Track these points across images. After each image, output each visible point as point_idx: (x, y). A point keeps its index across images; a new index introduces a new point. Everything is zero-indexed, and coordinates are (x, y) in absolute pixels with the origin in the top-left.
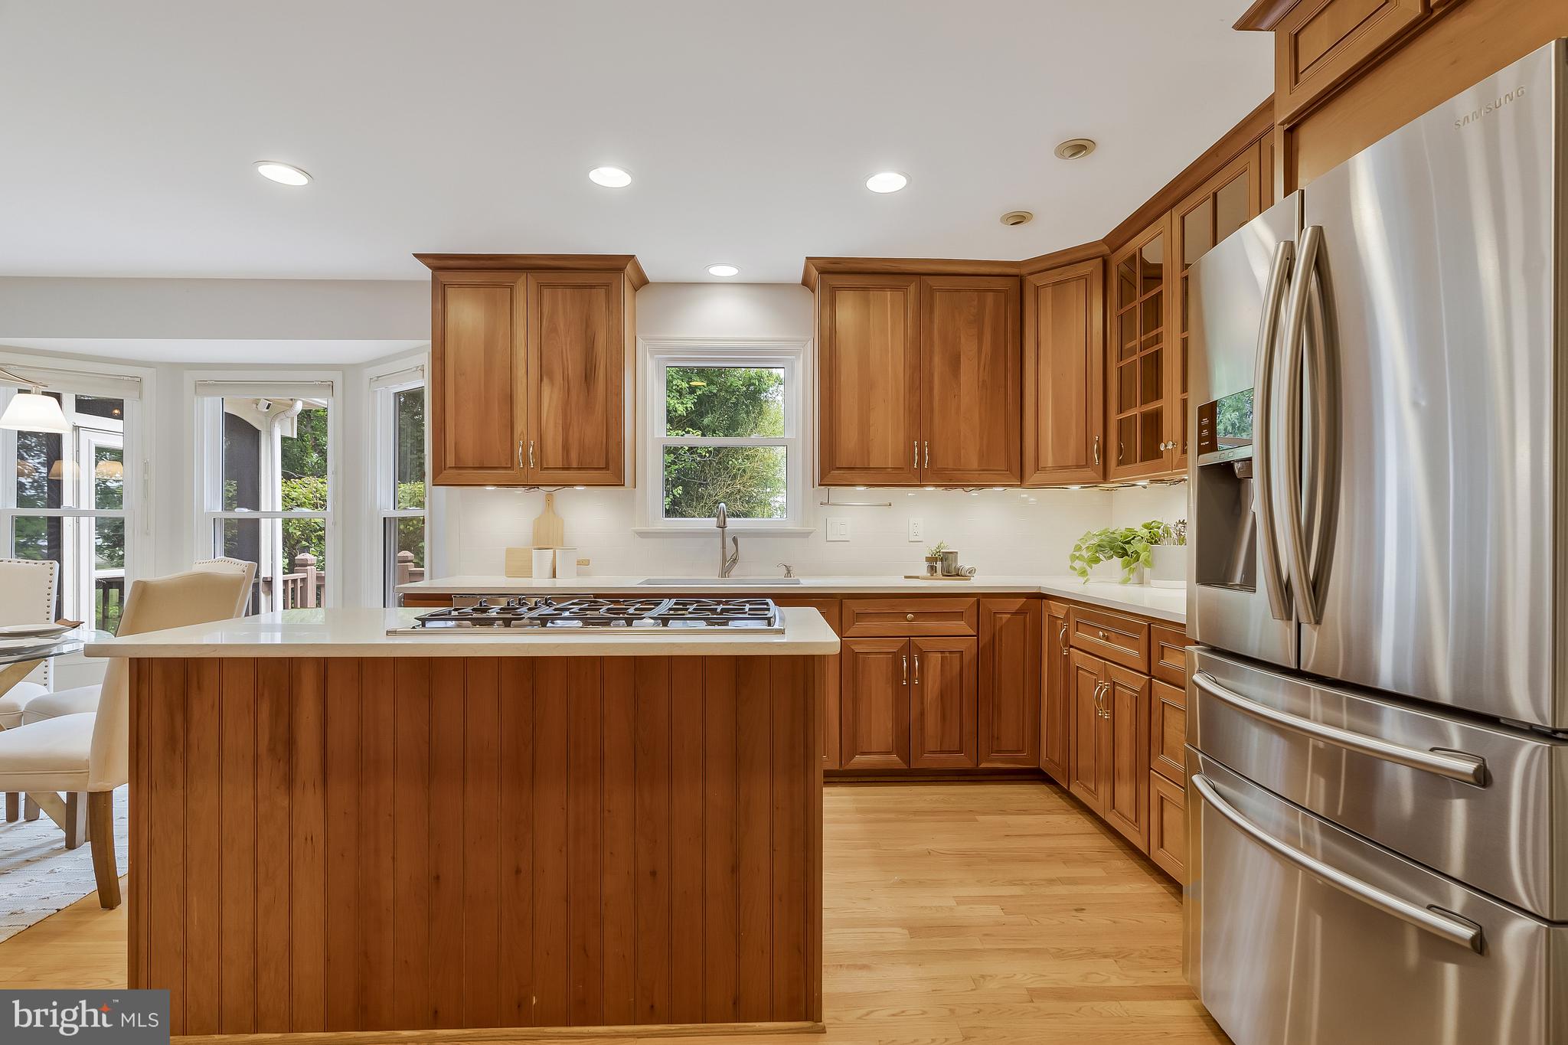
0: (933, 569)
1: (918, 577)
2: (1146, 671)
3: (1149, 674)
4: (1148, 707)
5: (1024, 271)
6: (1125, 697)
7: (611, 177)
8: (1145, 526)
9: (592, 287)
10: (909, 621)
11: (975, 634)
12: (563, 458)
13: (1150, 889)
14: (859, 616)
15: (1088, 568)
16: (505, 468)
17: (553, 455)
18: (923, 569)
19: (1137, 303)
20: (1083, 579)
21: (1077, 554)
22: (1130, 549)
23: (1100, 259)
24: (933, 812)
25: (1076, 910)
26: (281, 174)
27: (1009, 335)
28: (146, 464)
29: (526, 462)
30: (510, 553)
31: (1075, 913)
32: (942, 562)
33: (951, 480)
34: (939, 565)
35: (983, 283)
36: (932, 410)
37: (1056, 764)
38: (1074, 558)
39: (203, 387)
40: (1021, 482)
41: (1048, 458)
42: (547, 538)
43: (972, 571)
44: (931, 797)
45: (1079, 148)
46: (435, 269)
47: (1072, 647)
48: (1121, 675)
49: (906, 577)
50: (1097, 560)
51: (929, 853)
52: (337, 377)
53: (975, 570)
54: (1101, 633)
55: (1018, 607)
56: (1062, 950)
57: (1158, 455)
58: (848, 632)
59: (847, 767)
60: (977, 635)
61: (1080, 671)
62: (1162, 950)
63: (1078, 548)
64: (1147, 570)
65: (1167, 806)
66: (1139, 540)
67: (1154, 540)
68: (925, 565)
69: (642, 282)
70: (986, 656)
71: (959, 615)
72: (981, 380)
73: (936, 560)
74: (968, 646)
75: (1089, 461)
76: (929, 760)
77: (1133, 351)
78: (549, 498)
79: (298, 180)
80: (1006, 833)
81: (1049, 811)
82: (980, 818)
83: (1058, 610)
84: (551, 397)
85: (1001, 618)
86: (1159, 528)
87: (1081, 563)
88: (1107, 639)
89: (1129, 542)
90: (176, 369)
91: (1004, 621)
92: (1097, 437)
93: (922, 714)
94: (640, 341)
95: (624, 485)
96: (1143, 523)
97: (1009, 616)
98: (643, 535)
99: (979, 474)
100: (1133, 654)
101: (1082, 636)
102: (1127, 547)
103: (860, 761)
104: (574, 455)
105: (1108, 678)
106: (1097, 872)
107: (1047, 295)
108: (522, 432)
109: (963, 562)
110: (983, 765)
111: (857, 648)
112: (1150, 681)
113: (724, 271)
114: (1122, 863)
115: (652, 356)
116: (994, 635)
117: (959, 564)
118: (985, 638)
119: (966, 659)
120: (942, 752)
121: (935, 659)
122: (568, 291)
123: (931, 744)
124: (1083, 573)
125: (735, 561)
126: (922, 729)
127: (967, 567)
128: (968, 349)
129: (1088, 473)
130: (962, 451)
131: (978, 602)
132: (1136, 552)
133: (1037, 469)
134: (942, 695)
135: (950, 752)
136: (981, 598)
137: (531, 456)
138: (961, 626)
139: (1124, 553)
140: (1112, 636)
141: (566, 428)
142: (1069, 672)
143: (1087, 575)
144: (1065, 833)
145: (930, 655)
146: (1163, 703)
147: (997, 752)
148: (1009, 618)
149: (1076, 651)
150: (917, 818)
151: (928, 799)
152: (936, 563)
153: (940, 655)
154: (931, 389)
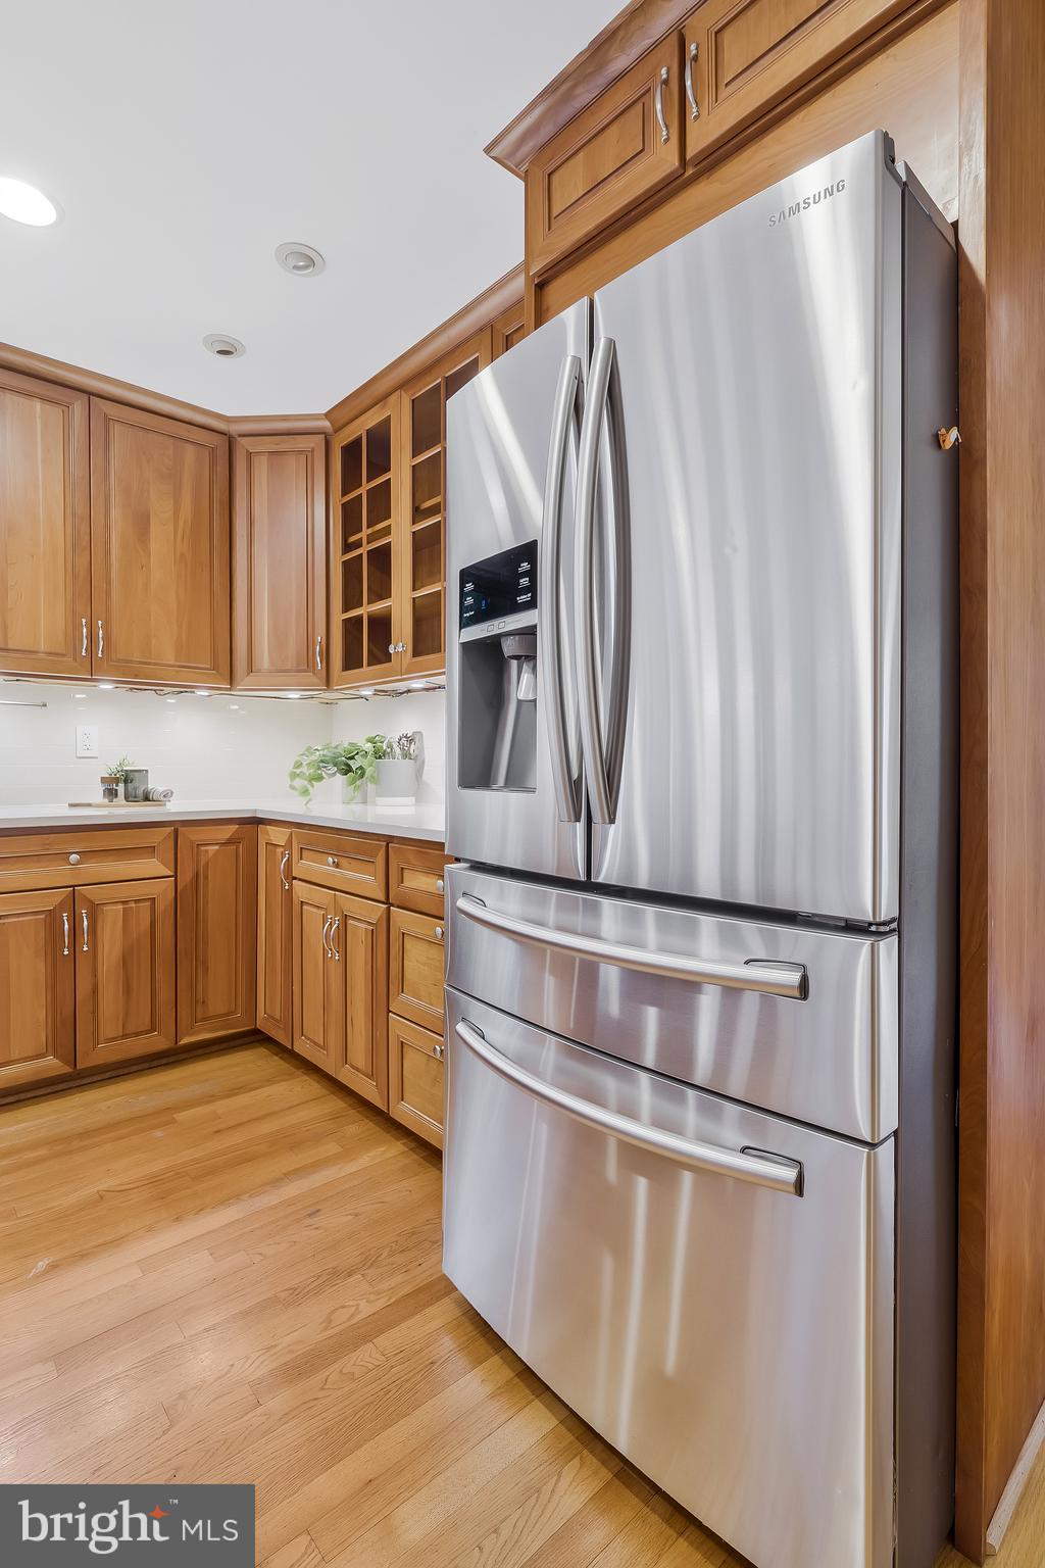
0: (111, 793)
1: (87, 805)
2: (383, 899)
3: (387, 902)
4: (385, 938)
5: (234, 429)
6: (359, 931)
8: (371, 740)
10: (72, 866)
11: (172, 874)
13: (390, 1152)
15: (309, 787)
18: (97, 794)
19: (363, 490)
20: (304, 800)
21: (298, 771)
22: (354, 765)
23: (323, 436)
25: (309, 1215)
27: (216, 506)
31: (309, 1221)
32: (124, 783)
33: (136, 676)
34: (121, 788)
35: (182, 430)
36: (108, 582)
37: (277, 1020)
38: (294, 776)
40: (231, 684)
41: (264, 659)
43: (167, 795)
44: (109, 1103)
45: (306, 260)
47: (295, 878)
48: (352, 905)
49: (71, 805)
50: (320, 778)
51: (101, 1197)
53: (172, 793)
54: (330, 859)
55: (228, 836)
56: (295, 1289)
57: (388, 658)
60: (175, 876)
61: (305, 907)
62: (413, 1234)
63: (299, 765)
64: (371, 787)
65: (409, 1054)
66: (362, 756)
67: (379, 755)
68: (100, 788)
70: (187, 901)
71: (151, 850)
72: (178, 554)
73: (117, 781)
74: (163, 890)
75: (311, 665)
76: (106, 1052)
77: (358, 544)
80: (216, 1129)
81: (268, 1081)
82: (181, 1116)
83: (278, 836)
85: (207, 851)
86: (382, 742)
87: (302, 781)
88: (337, 865)
89: (352, 758)
91: (210, 854)
92: (320, 638)
93: (95, 991)
96: (366, 737)
97: (217, 847)
99: (177, 671)
100: (367, 879)
101: (307, 866)
102: (351, 762)
105: (338, 909)
106: (331, 1148)
107: (261, 467)
109: (155, 784)
110: (185, 1041)
112: (388, 910)
114: (358, 1127)
116: (197, 875)
117: (150, 787)
118: (185, 877)
119: (160, 906)
120: (125, 1036)
121: (112, 916)
123: (109, 1027)
124: (305, 792)
126: (95, 1012)
127: (161, 789)
128: (161, 508)
129: (309, 677)
130: (153, 642)
131: (176, 832)
132: (361, 768)
133: (250, 670)
134: (126, 960)
135: (137, 1034)
136: (178, 828)
138: (153, 866)
139: (348, 770)
140: (344, 862)
142: (291, 909)
143: (309, 794)
144: (290, 1105)
145: (106, 908)
146: (403, 934)
147: (204, 1020)
148: (218, 850)
149: (300, 883)
151: (104, 1108)
152: (117, 786)
153: (120, 907)
154: (107, 553)
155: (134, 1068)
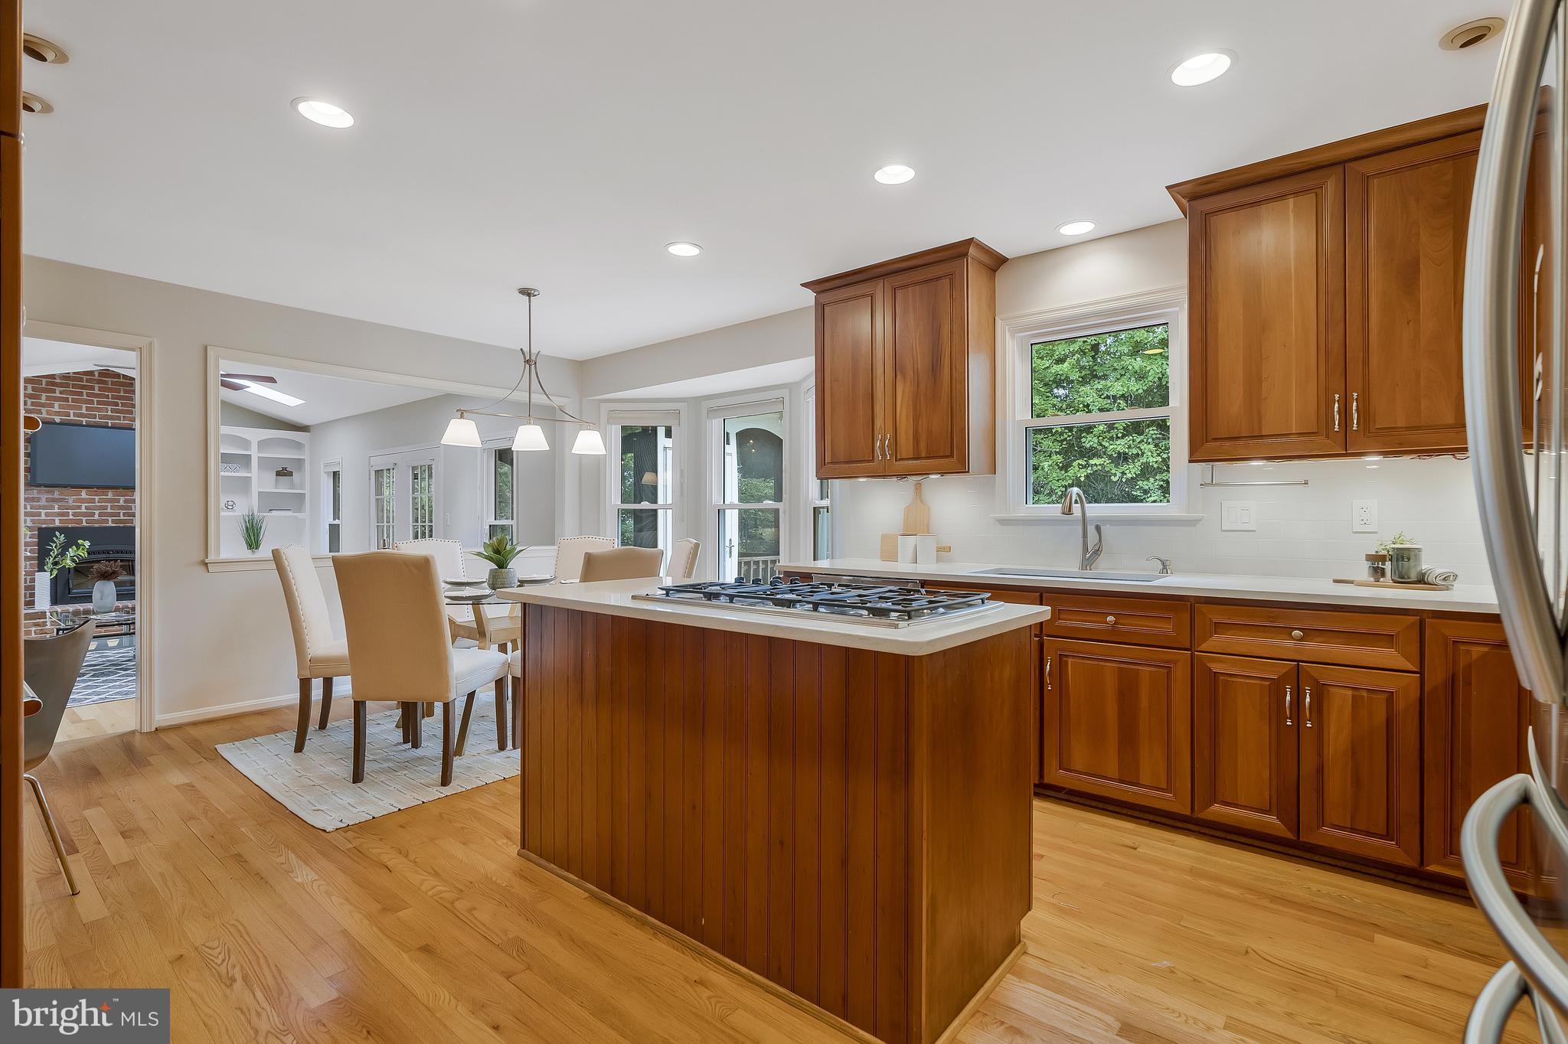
0: (1378, 572)
1: (1352, 582)
7: (895, 174)
9: (938, 278)
10: (1294, 639)
11: (1416, 670)
12: (914, 448)
14: (1218, 627)
16: (869, 461)
17: (906, 446)
18: (1363, 572)
24: (1304, 907)
26: (684, 250)
28: (682, 471)
29: (884, 455)
30: (884, 537)
32: (1394, 563)
33: (1401, 445)
34: (1388, 566)
39: (713, 412)
42: (916, 525)
46: (818, 293)
49: (1336, 581)
51: (1246, 953)
52: (785, 393)
58: (1203, 645)
59: (1195, 815)
60: (1421, 672)
69: (996, 263)
70: (1438, 704)
71: (1389, 639)
73: (1383, 559)
74: (1405, 686)
76: (1330, 836)
78: (918, 487)
79: (693, 251)
84: (903, 392)
85: (1466, 651)
90: (696, 401)
91: (1473, 655)
93: (1320, 770)
94: (998, 322)
95: (968, 472)
98: (1004, 522)
103: (1218, 811)
104: (923, 445)
108: (881, 427)
109: (1427, 564)
110: (1432, 868)
111: (1216, 667)
113: (1077, 229)
115: (1013, 336)
116: (1454, 677)
117: (1424, 568)
118: (1436, 677)
119: (1400, 704)
120: (1353, 830)
121: (1340, 701)
122: (917, 288)
123: (1336, 815)
125: (1097, 552)
126: (1320, 790)
127: (1438, 571)
128: (1434, 247)
131: (1422, 623)
134: (1355, 750)
135: (1368, 835)
136: (1427, 618)
137: (887, 449)
138: (1390, 656)
141: (916, 419)
145: (1333, 690)
150: (1272, 906)
151: (1314, 889)
152: (1383, 564)
153: (1350, 693)
154: (1365, 318)
155: (1374, 871)
